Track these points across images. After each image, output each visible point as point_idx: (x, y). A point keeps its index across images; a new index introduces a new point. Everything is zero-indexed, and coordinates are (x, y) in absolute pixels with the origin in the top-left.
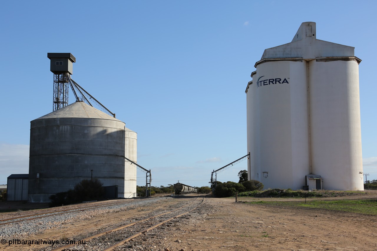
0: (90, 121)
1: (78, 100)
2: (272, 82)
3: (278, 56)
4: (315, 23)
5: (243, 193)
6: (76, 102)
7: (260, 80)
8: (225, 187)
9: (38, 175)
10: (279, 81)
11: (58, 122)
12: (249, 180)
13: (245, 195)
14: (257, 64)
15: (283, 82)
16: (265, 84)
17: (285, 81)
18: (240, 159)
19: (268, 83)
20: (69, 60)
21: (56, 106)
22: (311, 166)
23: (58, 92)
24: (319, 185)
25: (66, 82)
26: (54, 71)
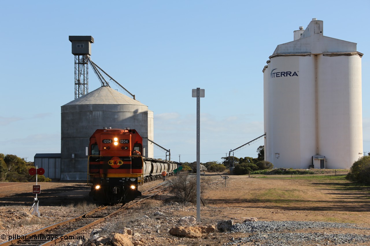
0: (119, 107)
1: (104, 84)
2: (284, 74)
3: (290, 51)
4: (322, 21)
5: (256, 172)
6: (102, 86)
7: (273, 72)
8: (242, 166)
9: (73, 156)
10: (289, 74)
11: (91, 108)
12: (265, 160)
13: (258, 173)
14: (270, 57)
15: (293, 75)
16: (278, 76)
17: (295, 74)
18: (256, 139)
19: (280, 75)
20: (89, 43)
21: (77, 87)
22: (317, 148)
23: (79, 73)
24: (323, 164)
25: (86, 63)
26: (75, 53)
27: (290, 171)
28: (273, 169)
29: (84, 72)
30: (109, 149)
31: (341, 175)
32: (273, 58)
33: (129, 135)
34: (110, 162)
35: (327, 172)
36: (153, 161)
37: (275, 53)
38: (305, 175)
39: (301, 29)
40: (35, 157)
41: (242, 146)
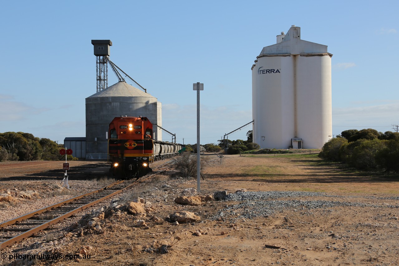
0: (133, 99)
1: (120, 80)
2: (268, 72)
3: (273, 52)
4: (300, 28)
5: (246, 152)
6: (119, 82)
7: (260, 70)
8: (234, 147)
9: (96, 139)
10: (273, 71)
11: (110, 100)
12: (253, 142)
13: (247, 153)
14: (258, 57)
15: (276, 72)
16: (263, 73)
17: (278, 71)
18: (246, 125)
19: (265, 72)
20: (108, 45)
21: (99, 83)
22: (296, 132)
23: (100, 71)
24: (300, 145)
25: (106, 63)
26: (97, 54)
27: (273, 151)
28: (260, 150)
29: (104, 70)
30: (125, 134)
31: (315, 154)
32: (260, 58)
33: (142, 122)
34: (126, 144)
35: (303, 152)
36: (162, 143)
37: (262, 54)
38: (285, 154)
39: (282, 34)
40: (65, 141)
41: (234, 131)
